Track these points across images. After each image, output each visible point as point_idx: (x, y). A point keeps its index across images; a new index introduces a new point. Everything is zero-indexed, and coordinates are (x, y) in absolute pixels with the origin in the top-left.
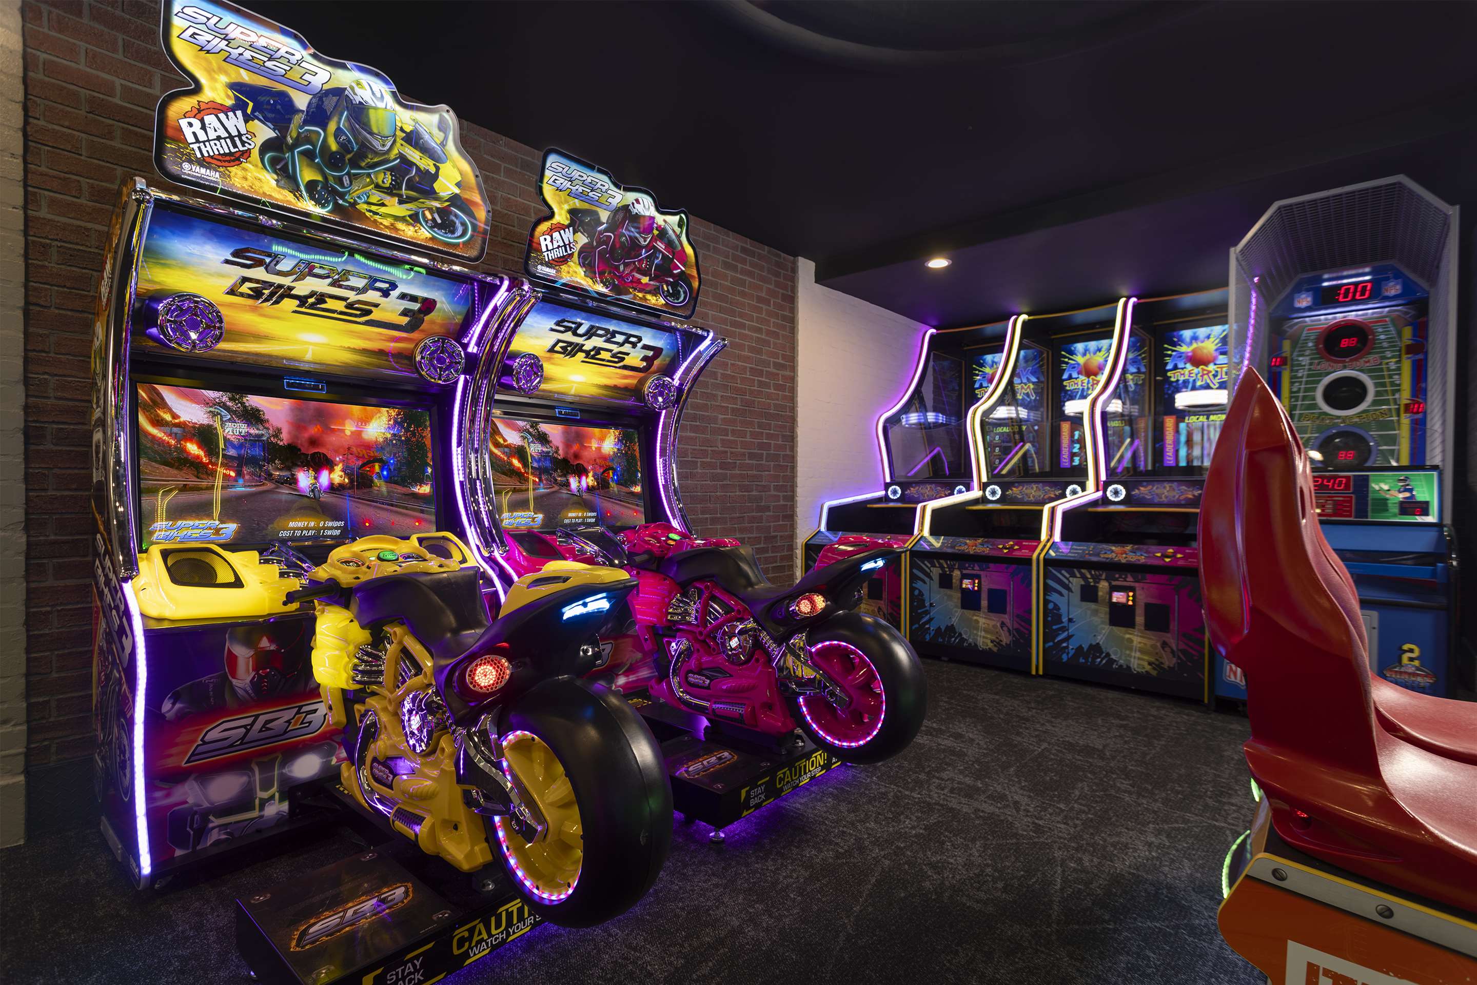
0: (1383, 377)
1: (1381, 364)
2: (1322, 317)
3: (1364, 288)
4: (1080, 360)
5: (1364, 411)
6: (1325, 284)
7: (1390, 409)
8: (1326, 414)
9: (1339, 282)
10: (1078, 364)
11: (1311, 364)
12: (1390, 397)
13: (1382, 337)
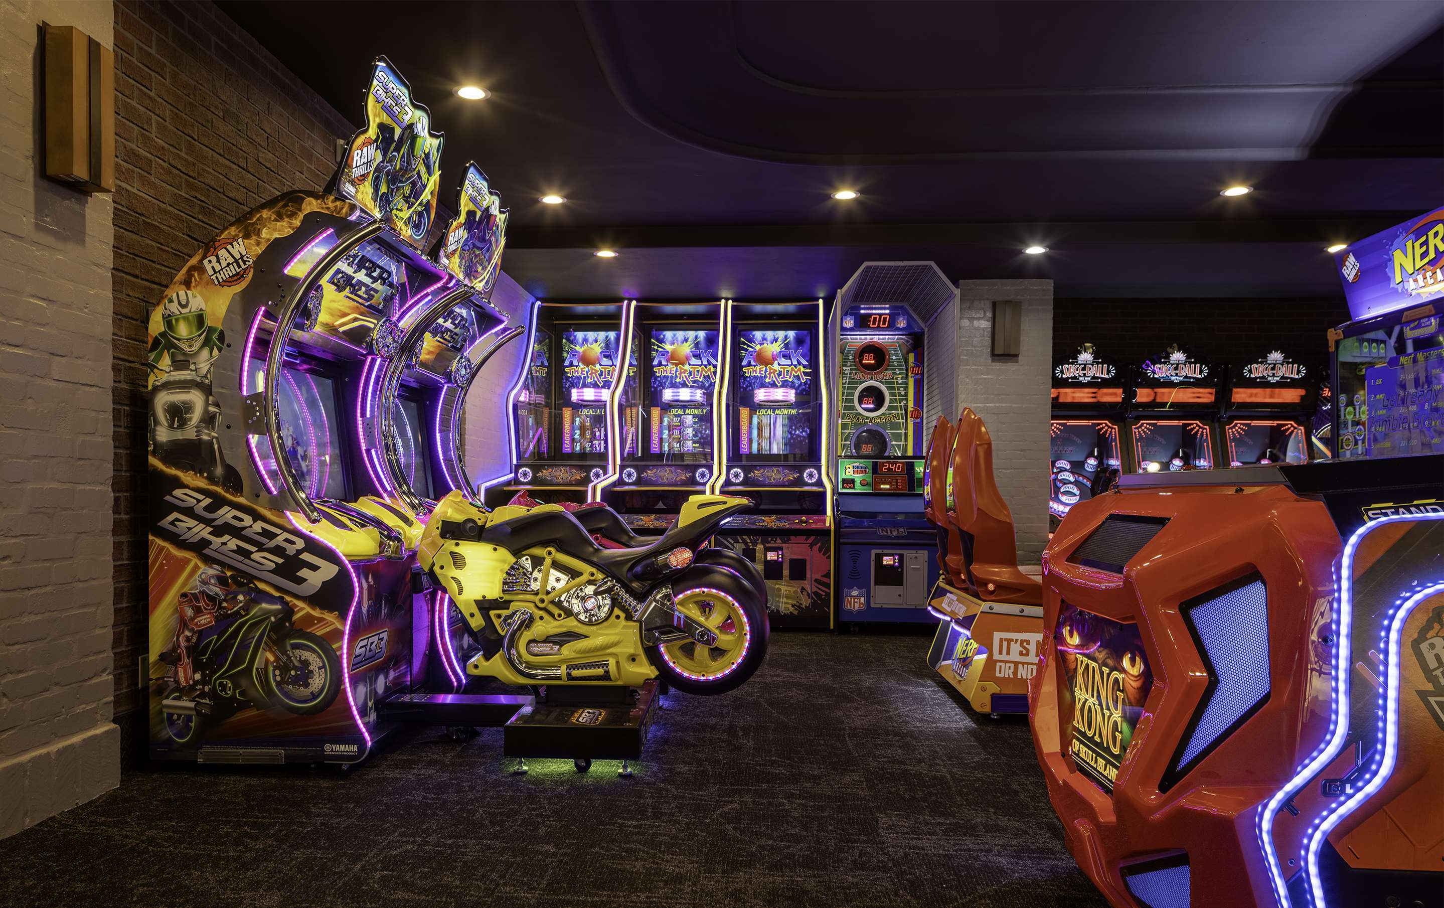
0: (894, 388)
1: (893, 378)
2: (858, 337)
3: (885, 318)
4: (668, 347)
5: (883, 414)
6: (862, 311)
7: (898, 414)
8: (860, 414)
9: (871, 312)
10: (668, 352)
11: (851, 373)
12: (899, 404)
13: (894, 358)
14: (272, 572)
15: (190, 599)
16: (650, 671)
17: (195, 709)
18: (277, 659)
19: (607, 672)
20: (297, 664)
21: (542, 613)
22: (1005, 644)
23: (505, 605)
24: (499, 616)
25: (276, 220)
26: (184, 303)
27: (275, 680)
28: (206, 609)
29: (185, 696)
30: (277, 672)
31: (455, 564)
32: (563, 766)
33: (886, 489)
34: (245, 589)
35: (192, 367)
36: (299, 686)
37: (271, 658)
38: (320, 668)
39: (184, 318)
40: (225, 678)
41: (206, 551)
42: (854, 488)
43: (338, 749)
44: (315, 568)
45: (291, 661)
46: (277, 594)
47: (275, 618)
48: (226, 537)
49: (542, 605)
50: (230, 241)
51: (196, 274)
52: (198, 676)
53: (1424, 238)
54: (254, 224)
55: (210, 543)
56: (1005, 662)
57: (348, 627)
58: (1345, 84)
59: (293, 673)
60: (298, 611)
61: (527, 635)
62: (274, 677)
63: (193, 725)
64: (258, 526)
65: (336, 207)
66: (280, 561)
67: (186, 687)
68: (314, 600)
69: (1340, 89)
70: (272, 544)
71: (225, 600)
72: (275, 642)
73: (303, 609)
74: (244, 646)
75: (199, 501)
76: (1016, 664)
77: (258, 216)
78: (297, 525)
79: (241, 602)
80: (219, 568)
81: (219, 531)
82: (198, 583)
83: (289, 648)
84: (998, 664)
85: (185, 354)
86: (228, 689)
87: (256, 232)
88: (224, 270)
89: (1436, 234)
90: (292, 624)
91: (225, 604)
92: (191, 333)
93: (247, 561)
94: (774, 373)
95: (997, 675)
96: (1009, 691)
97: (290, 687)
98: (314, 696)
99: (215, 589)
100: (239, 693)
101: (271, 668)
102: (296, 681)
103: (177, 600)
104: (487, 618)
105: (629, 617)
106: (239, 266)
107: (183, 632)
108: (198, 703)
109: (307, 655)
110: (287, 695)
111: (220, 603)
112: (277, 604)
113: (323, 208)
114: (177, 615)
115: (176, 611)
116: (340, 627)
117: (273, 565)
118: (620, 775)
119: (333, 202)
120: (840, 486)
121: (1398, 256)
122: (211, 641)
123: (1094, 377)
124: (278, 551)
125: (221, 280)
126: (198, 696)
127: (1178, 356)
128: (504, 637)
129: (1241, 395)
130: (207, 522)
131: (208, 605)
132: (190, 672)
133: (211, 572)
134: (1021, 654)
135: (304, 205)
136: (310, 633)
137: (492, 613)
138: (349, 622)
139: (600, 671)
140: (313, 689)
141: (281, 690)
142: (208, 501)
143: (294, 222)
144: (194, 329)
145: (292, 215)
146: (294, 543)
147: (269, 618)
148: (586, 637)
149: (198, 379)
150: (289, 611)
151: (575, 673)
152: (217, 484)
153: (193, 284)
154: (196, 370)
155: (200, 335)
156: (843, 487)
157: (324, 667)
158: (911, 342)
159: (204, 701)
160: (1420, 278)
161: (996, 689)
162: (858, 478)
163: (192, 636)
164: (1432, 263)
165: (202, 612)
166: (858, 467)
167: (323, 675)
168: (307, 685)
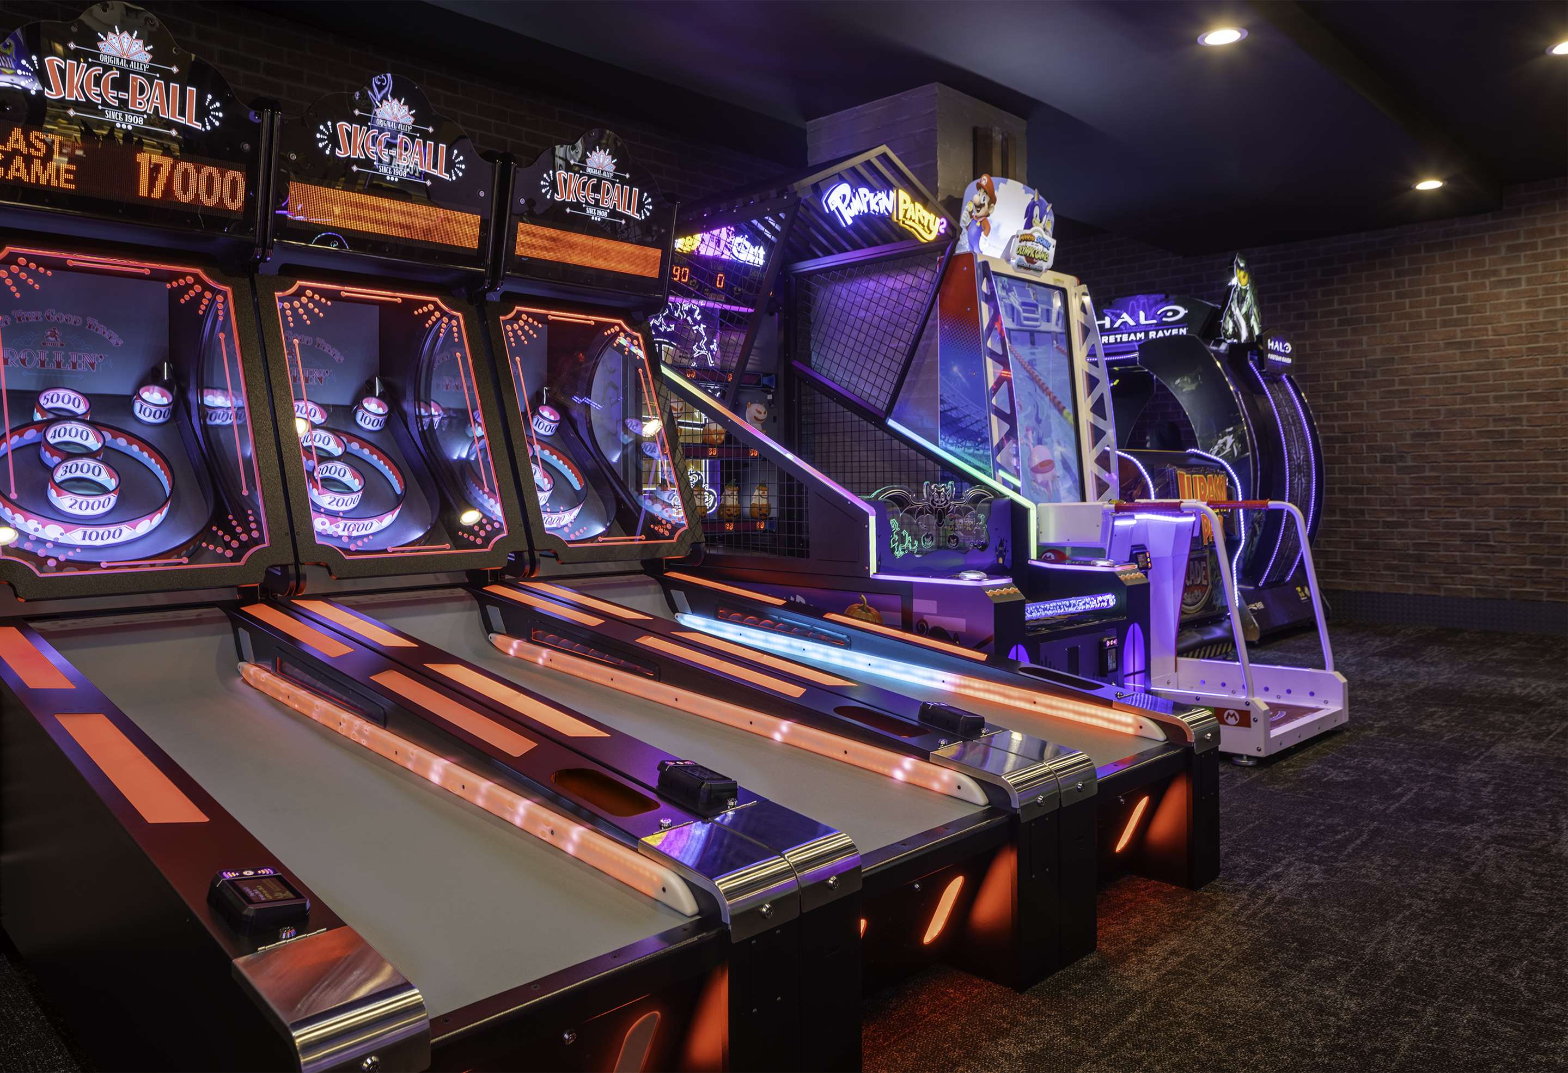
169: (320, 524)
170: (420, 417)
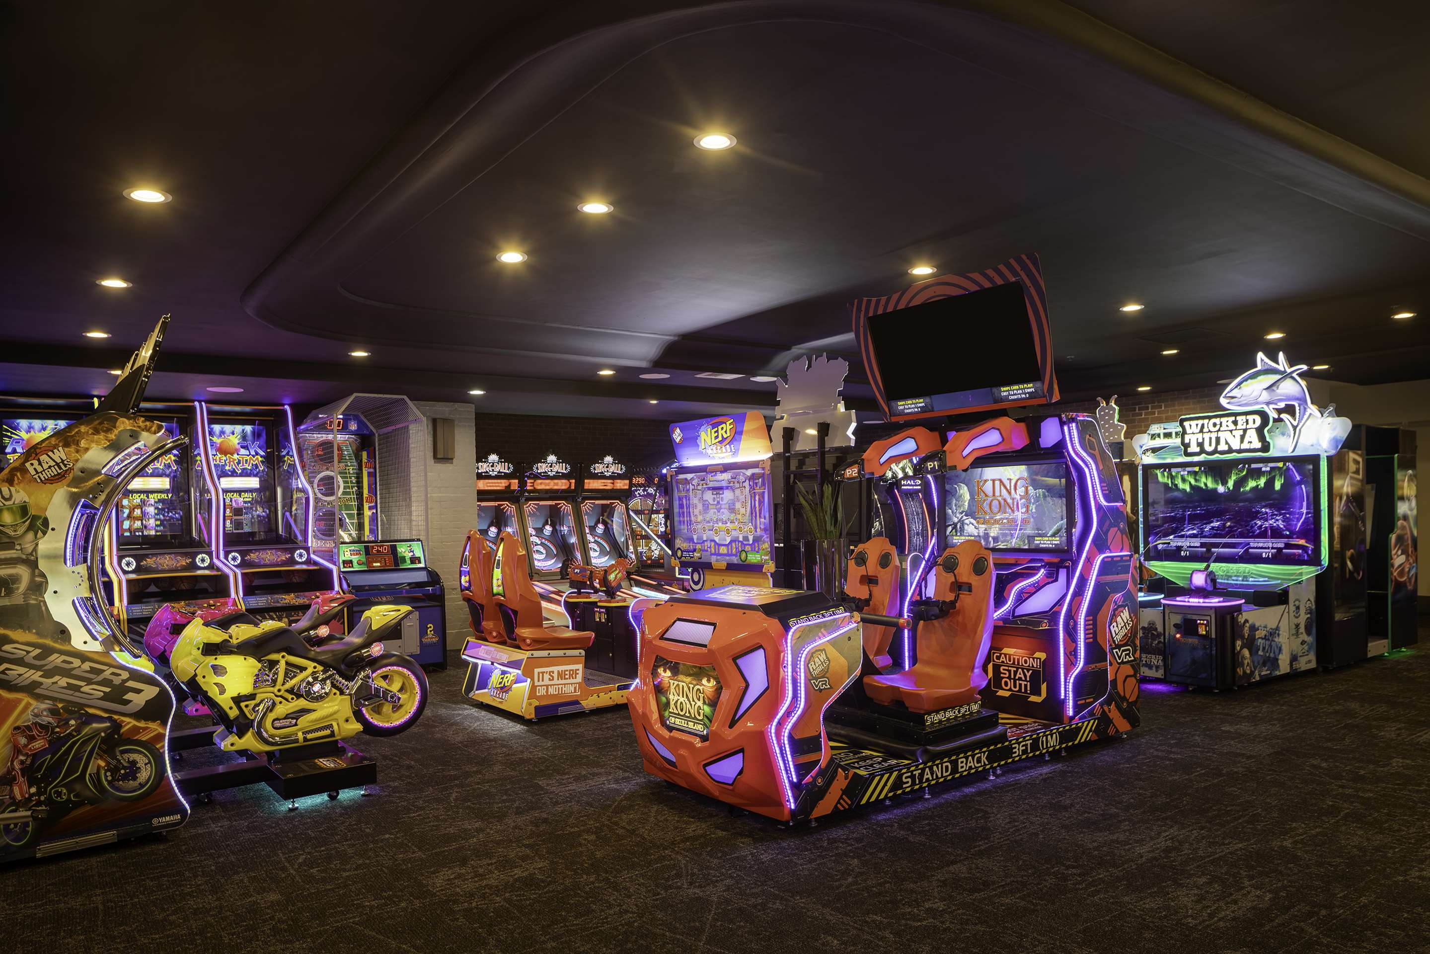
0: (346, 477)
1: (345, 469)
2: (315, 435)
3: (339, 422)
6: (320, 416)
8: (319, 498)
11: (310, 465)
12: (351, 490)
13: (346, 453)
14: (101, 699)
15: (24, 730)
16: (359, 727)
17: (32, 816)
18: (108, 764)
19: (333, 732)
20: (126, 764)
21: (280, 699)
22: (541, 675)
23: (252, 697)
24: (247, 706)
25: (93, 434)
26: (7, 496)
27: (107, 780)
28: (39, 736)
29: (22, 807)
30: (108, 774)
31: (215, 673)
32: (319, 799)
33: (378, 566)
34: (77, 715)
35: (18, 547)
36: (129, 781)
37: (102, 764)
38: (146, 764)
39: (8, 509)
40: (61, 786)
41: (38, 691)
42: (352, 567)
43: (164, 820)
44: (138, 691)
45: (121, 763)
46: (106, 715)
47: (105, 733)
48: (56, 678)
49: (279, 694)
50: (51, 449)
51: (18, 474)
52: (33, 790)
53: (716, 429)
54: (73, 436)
55: (41, 684)
56: (541, 686)
57: (168, 730)
58: (675, 336)
59: (122, 772)
60: (126, 725)
61: (271, 716)
62: (105, 778)
63: (30, 829)
64: (87, 666)
65: (146, 426)
66: (108, 690)
67: (21, 801)
68: (139, 715)
69: (672, 338)
70: (100, 678)
71: (57, 727)
72: (105, 752)
73: (129, 723)
74: (77, 759)
75: (28, 652)
76: (547, 686)
77: (77, 430)
78: (121, 661)
79: (73, 726)
80: (51, 702)
81: (48, 674)
82: (31, 717)
83: (118, 754)
84: (538, 688)
85: (9, 537)
86: (63, 794)
87: (76, 442)
88: (46, 471)
89: (722, 429)
90: (120, 735)
91: (57, 730)
92: (16, 520)
93: (77, 694)
94: (233, 462)
95: (538, 694)
96: (545, 703)
97: (121, 783)
98: (142, 786)
99: (47, 719)
100: (74, 796)
101: (103, 772)
102: (125, 778)
103: (10, 733)
104: (240, 708)
105: (342, 693)
106: (60, 468)
107: (17, 758)
108: (34, 810)
109: (134, 756)
110: (118, 789)
111: (53, 729)
112: (106, 722)
113: (134, 426)
114: (11, 745)
115: (9, 741)
116: (161, 730)
117: (102, 694)
118: (363, 795)
119: (143, 422)
120: (342, 566)
121: (703, 435)
122: (46, 759)
123: (499, 472)
124: (106, 682)
125: (43, 479)
126: (34, 805)
127: (552, 458)
128: (253, 721)
129: (592, 484)
130: (37, 668)
131: (41, 733)
132: (25, 788)
133: (43, 706)
134: (550, 680)
135: (118, 424)
136: (136, 740)
137: (243, 705)
138: (168, 727)
139: (328, 732)
140: (141, 781)
141: (113, 787)
142: (38, 651)
143: (110, 435)
144: (18, 517)
145: (108, 431)
146: (120, 675)
147: (100, 733)
148: (314, 711)
149: (24, 557)
150: (117, 726)
151: (309, 736)
152: (45, 637)
153: (16, 481)
154: (21, 549)
155: (24, 522)
156: (344, 567)
157: (150, 762)
158: (359, 440)
159: (40, 808)
160: (714, 448)
161: (537, 703)
162: (355, 559)
163: (26, 760)
164: (720, 442)
165: (36, 738)
166: (354, 551)
167: (149, 769)
168: (135, 778)
169: (536, 563)
170: (561, 531)
